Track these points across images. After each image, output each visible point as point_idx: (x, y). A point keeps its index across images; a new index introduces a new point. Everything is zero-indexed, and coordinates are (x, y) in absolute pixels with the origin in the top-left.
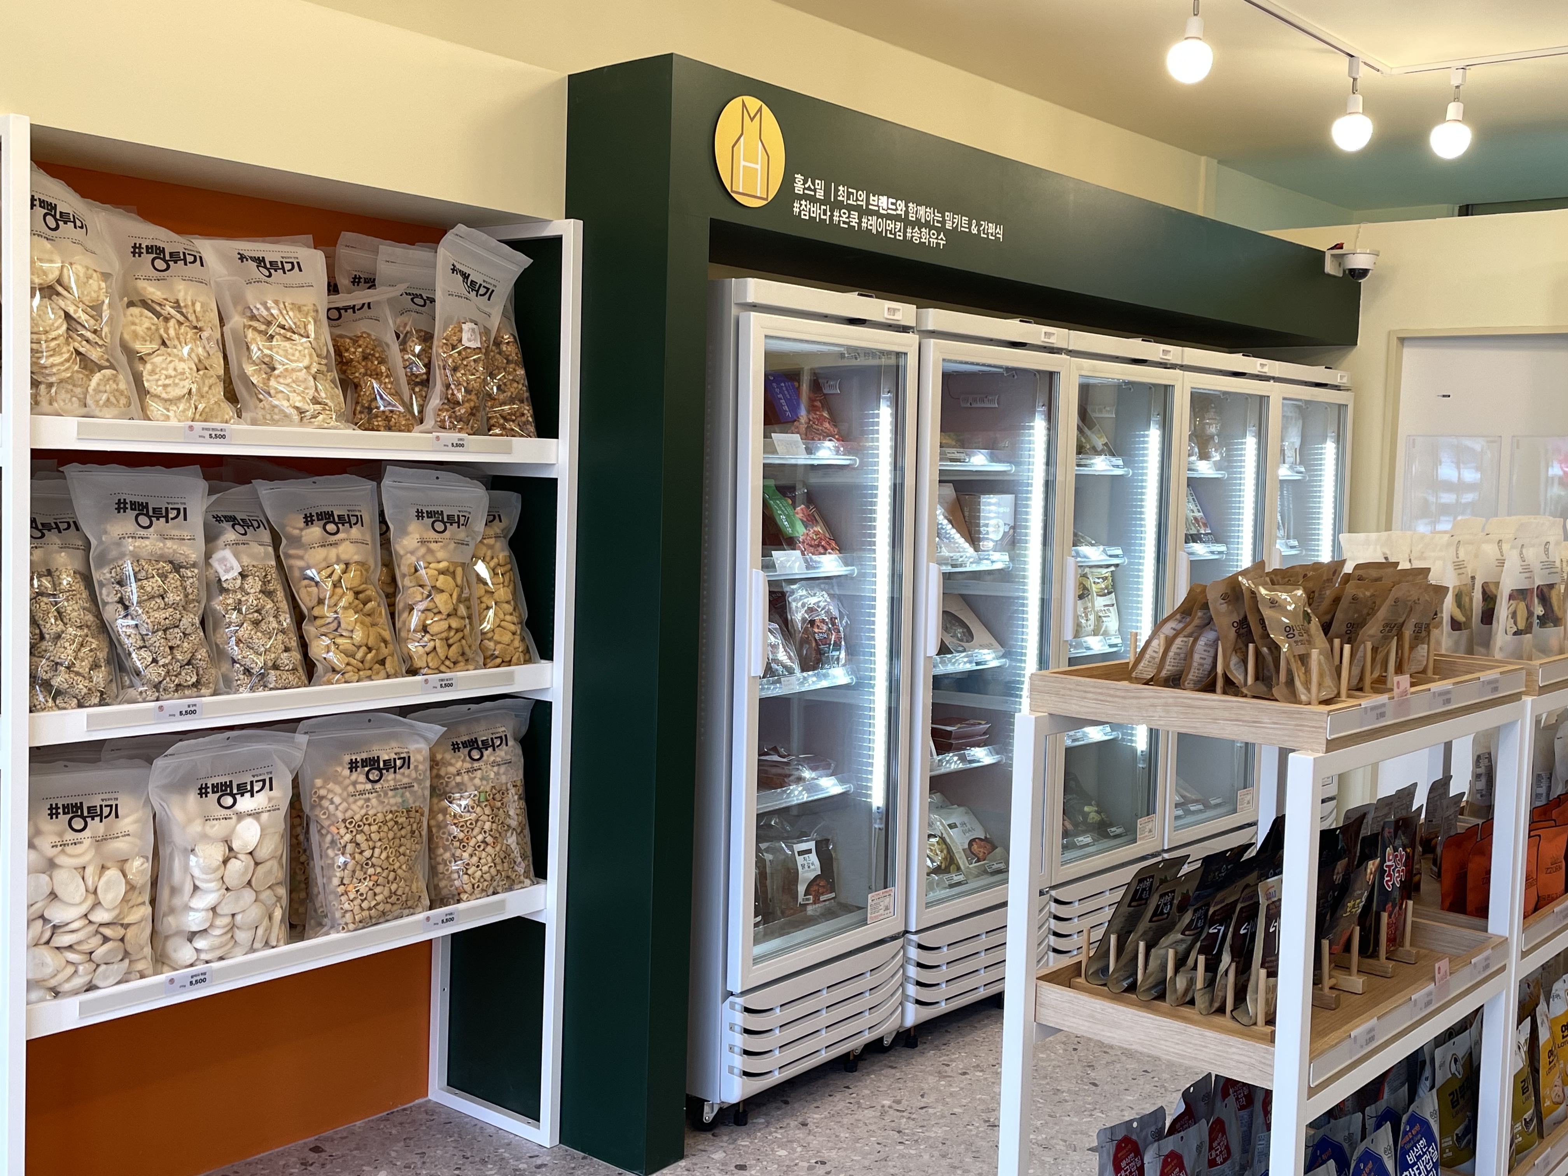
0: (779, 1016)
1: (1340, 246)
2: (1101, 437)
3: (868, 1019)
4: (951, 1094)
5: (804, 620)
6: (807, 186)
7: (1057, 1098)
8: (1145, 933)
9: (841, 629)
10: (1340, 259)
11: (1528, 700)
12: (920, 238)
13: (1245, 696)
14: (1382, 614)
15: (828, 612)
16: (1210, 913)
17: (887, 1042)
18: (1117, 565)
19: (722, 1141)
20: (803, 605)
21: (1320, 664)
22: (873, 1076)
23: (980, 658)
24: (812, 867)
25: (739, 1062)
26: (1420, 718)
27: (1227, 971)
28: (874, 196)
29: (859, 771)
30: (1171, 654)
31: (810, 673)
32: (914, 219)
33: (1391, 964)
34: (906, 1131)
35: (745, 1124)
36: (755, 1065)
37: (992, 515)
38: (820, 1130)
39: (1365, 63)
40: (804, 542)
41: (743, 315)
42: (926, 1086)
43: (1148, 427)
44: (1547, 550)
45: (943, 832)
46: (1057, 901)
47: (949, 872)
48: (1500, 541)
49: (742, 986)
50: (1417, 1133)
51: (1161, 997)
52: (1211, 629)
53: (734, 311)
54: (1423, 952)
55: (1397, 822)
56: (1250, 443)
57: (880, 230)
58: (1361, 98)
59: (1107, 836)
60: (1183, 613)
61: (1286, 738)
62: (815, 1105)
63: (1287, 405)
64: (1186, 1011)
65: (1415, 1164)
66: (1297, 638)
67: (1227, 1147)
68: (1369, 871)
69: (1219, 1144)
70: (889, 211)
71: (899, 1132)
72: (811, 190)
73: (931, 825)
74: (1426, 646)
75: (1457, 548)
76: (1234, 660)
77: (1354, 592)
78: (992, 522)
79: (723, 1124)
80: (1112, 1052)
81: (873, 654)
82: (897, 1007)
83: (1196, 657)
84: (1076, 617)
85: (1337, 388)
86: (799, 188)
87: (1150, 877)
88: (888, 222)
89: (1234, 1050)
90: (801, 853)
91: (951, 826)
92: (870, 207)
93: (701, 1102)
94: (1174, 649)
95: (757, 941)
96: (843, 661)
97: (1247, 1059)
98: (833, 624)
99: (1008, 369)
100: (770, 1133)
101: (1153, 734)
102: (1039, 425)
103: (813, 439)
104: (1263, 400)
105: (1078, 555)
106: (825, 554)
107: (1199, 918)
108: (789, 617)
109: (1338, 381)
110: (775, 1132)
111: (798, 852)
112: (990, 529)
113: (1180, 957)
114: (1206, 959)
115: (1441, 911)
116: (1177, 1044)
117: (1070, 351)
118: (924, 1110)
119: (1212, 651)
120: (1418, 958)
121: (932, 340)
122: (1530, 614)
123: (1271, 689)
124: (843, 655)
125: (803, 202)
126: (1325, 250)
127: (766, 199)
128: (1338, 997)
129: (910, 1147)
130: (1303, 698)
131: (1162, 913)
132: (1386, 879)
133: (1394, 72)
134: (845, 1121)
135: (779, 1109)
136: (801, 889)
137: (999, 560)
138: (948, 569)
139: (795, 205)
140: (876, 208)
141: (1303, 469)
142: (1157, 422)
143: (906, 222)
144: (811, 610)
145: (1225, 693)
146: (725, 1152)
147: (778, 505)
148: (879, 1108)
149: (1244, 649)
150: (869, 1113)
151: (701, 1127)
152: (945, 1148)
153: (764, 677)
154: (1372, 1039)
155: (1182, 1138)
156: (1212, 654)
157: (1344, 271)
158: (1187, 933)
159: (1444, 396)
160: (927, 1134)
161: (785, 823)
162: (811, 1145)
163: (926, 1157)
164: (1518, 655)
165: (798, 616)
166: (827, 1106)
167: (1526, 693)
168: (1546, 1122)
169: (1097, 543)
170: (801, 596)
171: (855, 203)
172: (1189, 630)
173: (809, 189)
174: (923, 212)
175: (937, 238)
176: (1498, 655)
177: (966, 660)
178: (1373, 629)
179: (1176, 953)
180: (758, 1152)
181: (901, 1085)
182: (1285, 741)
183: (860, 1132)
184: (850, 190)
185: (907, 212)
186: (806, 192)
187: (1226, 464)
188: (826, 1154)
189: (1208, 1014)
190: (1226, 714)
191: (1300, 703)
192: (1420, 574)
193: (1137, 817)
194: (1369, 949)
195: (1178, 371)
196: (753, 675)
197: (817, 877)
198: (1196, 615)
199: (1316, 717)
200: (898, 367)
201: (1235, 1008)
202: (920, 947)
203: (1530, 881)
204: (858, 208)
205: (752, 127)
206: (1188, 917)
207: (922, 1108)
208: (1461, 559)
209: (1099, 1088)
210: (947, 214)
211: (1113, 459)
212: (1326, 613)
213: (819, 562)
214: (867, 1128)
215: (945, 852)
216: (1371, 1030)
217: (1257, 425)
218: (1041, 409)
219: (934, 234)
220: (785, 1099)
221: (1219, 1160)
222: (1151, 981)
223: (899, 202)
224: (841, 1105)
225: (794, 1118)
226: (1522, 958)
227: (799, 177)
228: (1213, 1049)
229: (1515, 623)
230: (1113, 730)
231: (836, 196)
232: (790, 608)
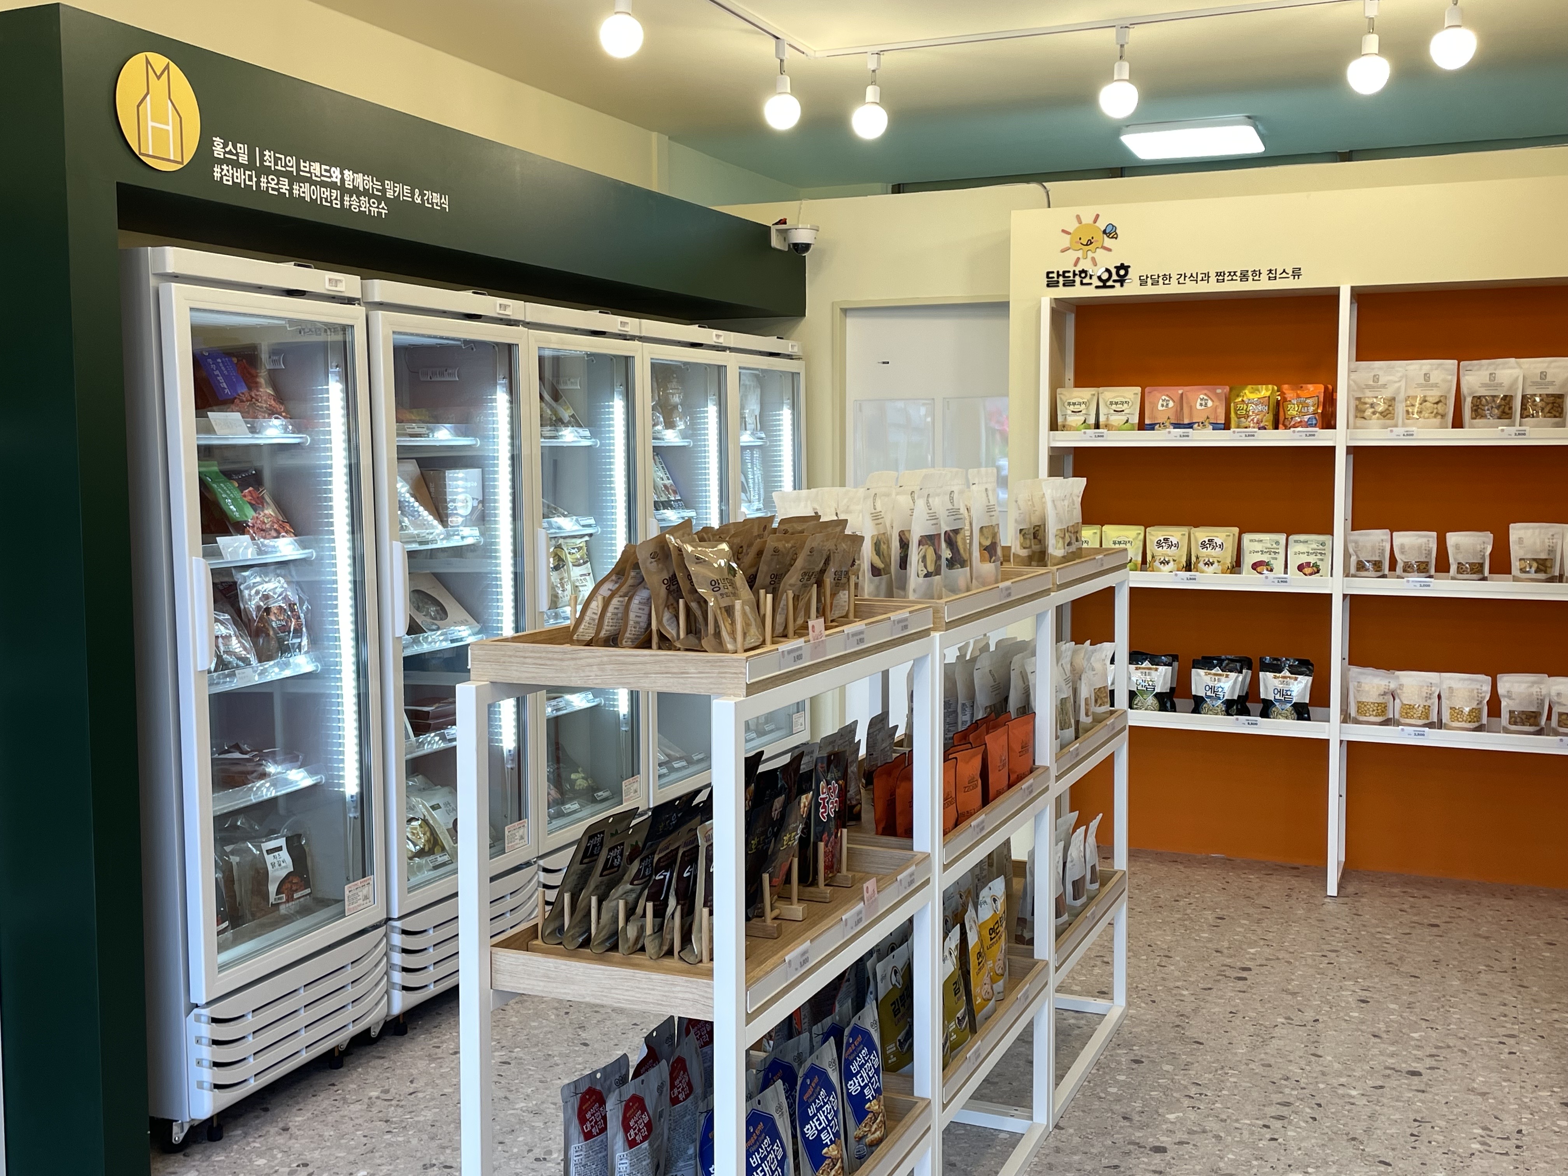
0: (252, 1022)
1: (783, 222)
2: (568, 408)
3: (351, 1012)
4: (441, 1075)
5: (258, 608)
6: (227, 150)
7: (548, 1063)
8: (597, 887)
9: (302, 615)
10: (784, 233)
11: (936, 635)
12: (360, 207)
13: (679, 650)
14: (799, 563)
15: (285, 598)
16: (655, 860)
17: (374, 1033)
18: (591, 535)
19: (194, 1161)
20: (257, 593)
21: (744, 613)
22: (360, 1070)
23: (457, 635)
24: (283, 865)
25: (208, 1075)
26: (836, 658)
27: (673, 914)
28: (305, 162)
29: (331, 760)
30: (609, 614)
31: (272, 663)
32: (351, 187)
33: (829, 890)
34: (394, 1119)
35: (220, 1138)
36: (226, 1076)
37: (460, 490)
38: (302, 1132)
39: (790, 45)
40: (253, 527)
41: (163, 286)
42: (414, 1072)
43: (612, 399)
44: (952, 499)
45: (426, 813)
46: (546, 870)
47: (433, 853)
48: (913, 492)
49: (207, 998)
50: (859, 1045)
51: (614, 948)
52: (645, 588)
53: (153, 282)
54: (858, 875)
55: (829, 757)
56: (712, 410)
57: (314, 197)
58: (789, 79)
59: (594, 801)
60: (618, 574)
61: (712, 686)
62: (298, 1108)
63: (745, 374)
64: (638, 958)
65: (858, 1072)
66: (722, 591)
67: (689, 1084)
68: (802, 805)
69: (680, 1082)
70: (323, 178)
71: (387, 1121)
72: (232, 154)
73: (411, 808)
74: (847, 592)
75: (874, 500)
76: (667, 616)
77: (776, 544)
78: (460, 497)
79: (196, 1142)
80: (602, 1011)
81: (337, 639)
82: (383, 996)
83: (632, 616)
84: (553, 588)
85: (789, 357)
86: (218, 151)
87: (600, 833)
88: (322, 189)
89: (678, 988)
90: (269, 852)
91: (434, 808)
92: (302, 173)
93: (168, 1124)
94: (611, 609)
95: (222, 947)
96: (306, 649)
97: (691, 996)
98: (292, 610)
99: (466, 342)
100: (248, 1144)
101: (634, 697)
102: (501, 398)
103: (257, 418)
104: (721, 369)
105: (551, 526)
106: (277, 537)
107: (646, 867)
108: (242, 606)
109: (789, 351)
110: (254, 1142)
111: (267, 851)
112: (459, 504)
113: (630, 906)
114: (654, 906)
115: (877, 837)
116: (627, 990)
117: (528, 323)
118: (413, 1096)
119: (647, 609)
120: (854, 881)
121: (380, 312)
122: (939, 557)
123: (700, 639)
124: (305, 642)
125: (225, 167)
126: (770, 225)
127: (182, 163)
128: (779, 926)
129: (397, 1134)
130: (730, 647)
131: (612, 866)
132: (822, 811)
133: (818, 55)
134: (330, 1119)
135: (257, 1117)
136: (272, 888)
137: (469, 535)
138: (415, 547)
139: (215, 169)
140: (309, 175)
141: (763, 435)
142: (620, 393)
143: (343, 190)
144: (266, 597)
145: (660, 648)
146: (197, 1170)
147: (222, 488)
148: (366, 1100)
149: (675, 605)
150: (357, 1107)
151: (169, 1149)
152: (434, 1130)
153: (215, 671)
154: (806, 961)
155: (643, 1081)
156: (646, 611)
157: (789, 245)
158: (635, 882)
159: (884, 363)
160: (416, 1119)
161: (252, 822)
162: (292, 1150)
163: (414, 1141)
164: (929, 595)
165: (251, 602)
166: (310, 1107)
167: (935, 629)
168: (979, 1017)
169: (570, 513)
170: (254, 583)
171: (284, 169)
172: (624, 589)
173: (230, 152)
174: (360, 180)
175: (378, 207)
176: (912, 597)
177: (441, 638)
178: (793, 578)
179: (626, 903)
180: (235, 1165)
181: (388, 1075)
182: (711, 689)
183: (348, 1127)
184: (277, 155)
185: (343, 180)
186: (227, 156)
187: (690, 432)
188: (308, 1156)
189: (658, 958)
190: (657, 668)
191: (727, 652)
192: (838, 526)
193: (622, 779)
194: (808, 877)
195: (636, 342)
196: (199, 669)
197: (289, 874)
198: (629, 575)
199: (736, 664)
200: (345, 342)
201: (683, 949)
202: (405, 932)
203: (948, 801)
204: (287, 174)
205: (159, 86)
206: (635, 867)
207: (411, 1094)
208: (878, 510)
209: (590, 1047)
210: (387, 182)
211: (580, 430)
212: (751, 566)
213: (274, 547)
214: (352, 1123)
215: (428, 834)
216: (805, 953)
217: (717, 394)
218: (502, 382)
219: (374, 203)
220: (265, 1106)
221: (681, 1097)
222: (604, 934)
223: (333, 169)
224: (326, 1104)
225: (274, 1124)
226: (944, 871)
227: (218, 140)
228: (660, 991)
229: (925, 567)
230: (595, 697)
231: (262, 161)
232: (243, 597)
